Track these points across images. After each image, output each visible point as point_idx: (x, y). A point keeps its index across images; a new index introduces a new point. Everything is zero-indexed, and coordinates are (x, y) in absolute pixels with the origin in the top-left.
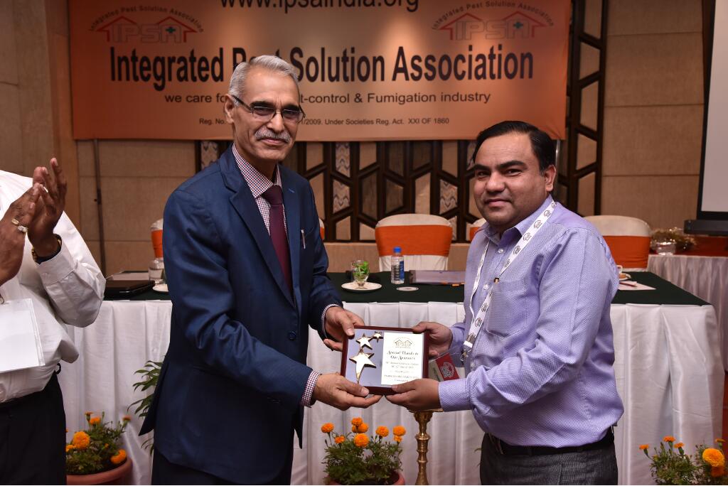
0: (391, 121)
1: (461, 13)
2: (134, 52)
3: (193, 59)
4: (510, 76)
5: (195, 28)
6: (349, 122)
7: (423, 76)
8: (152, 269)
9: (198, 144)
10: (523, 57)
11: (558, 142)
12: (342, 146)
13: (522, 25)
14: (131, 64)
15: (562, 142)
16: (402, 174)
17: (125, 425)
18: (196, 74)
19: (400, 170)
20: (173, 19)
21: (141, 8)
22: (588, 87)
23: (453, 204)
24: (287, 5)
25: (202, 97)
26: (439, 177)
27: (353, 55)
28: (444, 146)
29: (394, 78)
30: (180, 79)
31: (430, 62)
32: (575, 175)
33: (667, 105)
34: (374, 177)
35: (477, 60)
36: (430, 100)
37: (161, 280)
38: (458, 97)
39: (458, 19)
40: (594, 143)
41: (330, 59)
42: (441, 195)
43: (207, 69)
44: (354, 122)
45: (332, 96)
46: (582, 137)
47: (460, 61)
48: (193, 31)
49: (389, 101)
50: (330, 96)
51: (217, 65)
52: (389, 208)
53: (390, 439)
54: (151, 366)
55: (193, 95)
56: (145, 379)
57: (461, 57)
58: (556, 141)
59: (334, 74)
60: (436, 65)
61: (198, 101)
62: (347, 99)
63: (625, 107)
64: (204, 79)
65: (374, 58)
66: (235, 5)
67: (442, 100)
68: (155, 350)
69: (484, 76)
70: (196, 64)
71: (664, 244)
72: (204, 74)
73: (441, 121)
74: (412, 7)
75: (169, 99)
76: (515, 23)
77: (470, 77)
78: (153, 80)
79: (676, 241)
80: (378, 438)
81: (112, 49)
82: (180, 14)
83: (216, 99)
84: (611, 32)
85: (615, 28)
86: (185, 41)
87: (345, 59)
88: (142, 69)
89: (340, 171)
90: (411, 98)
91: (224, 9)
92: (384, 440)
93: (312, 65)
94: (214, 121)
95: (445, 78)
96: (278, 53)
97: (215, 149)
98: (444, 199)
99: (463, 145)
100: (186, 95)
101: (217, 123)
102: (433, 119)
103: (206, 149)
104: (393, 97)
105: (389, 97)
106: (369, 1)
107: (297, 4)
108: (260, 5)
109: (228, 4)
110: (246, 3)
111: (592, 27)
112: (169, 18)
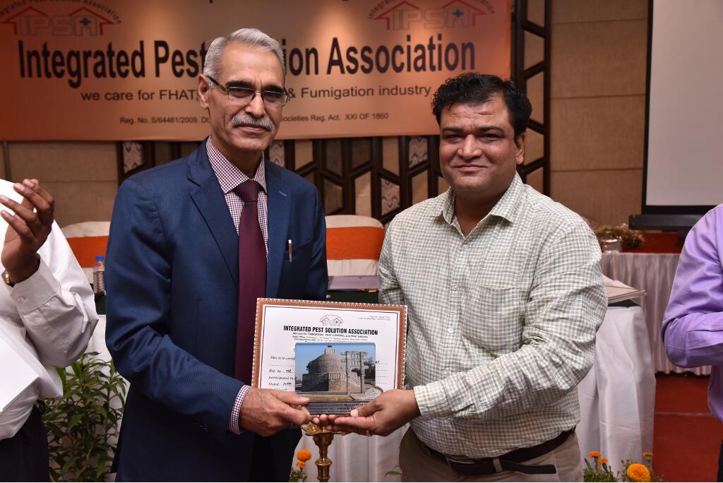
0: (327, 117)
1: (397, 2)
2: (45, 46)
3: (111, 53)
4: (451, 68)
5: (112, 19)
7: (360, 69)
9: (120, 145)
10: (464, 47)
12: (276, 145)
13: (462, 13)
14: (42, 59)
16: (341, 174)
18: (115, 69)
19: (338, 170)
20: (87, 10)
22: (533, 78)
23: (395, 204)
25: (122, 94)
26: (379, 175)
28: (385, 143)
29: (329, 72)
30: (98, 75)
31: (366, 53)
32: (524, 171)
33: (616, 96)
34: (311, 177)
35: (416, 51)
36: (368, 94)
38: (396, 91)
40: (541, 137)
42: (383, 195)
43: (126, 64)
44: (288, 119)
47: (398, 53)
48: (109, 22)
49: (324, 96)
51: (138, 59)
52: (328, 210)
55: (112, 93)
57: (398, 48)
60: (373, 56)
61: (118, 99)
63: (572, 98)
64: (124, 75)
65: (307, 50)
67: (380, 94)
69: (423, 68)
70: (114, 59)
71: (610, 241)
72: (123, 69)
73: (380, 116)
75: (85, 97)
76: (455, 11)
77: (409, 70)
78: (67, 76)
79: (623, 238)
81: (21, 43)
82: (95, 4)
83: (137, 96)
84: (555, 19)
85: (558, 15)
86: (101, 33)
88: (55, 64)
90: (348, 93)
94: (136, 120)
95: (383, 70)
96: (203, 46)
97: (139, 150)
98: (386, 199)
99: (404, 142)
100: (105, 93)
101: (140, 122)
102: (371, 114)
103: (129, 150)
104: (328, 91)
105: (324, 92)
111: (536, 16)
112: (84, 8)
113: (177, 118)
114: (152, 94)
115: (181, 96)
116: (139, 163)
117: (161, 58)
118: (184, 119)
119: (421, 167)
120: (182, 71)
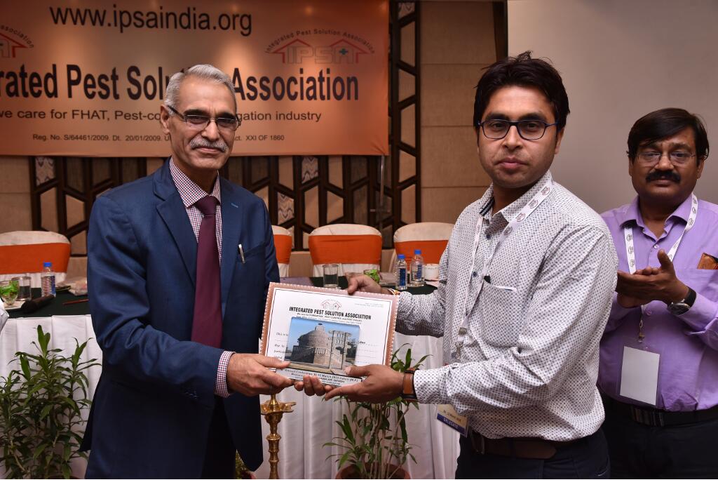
1: (291, 39)
3: (23, 75)
4: (338, 98)
7: (259, 96)
9: (32, 160)
10: (349, 80)
11: (383, 158)
13: (347, 52)
15: (386, 157)
18: (28, 89)
22: (406, 109)
23: (290, 215)
24: (122, 25)
25: (35, 113)
26: (277, 190)
28: (281, 161)
30: (10, 95)
31: (264, 83)
32: (398, 187)
35: (308, 82)
36: (266, 118)
38: (291, 116)
39: (289, 44)
40: (413, 158)
42: (279, 207)
43: (39, 85)
46: (402, 153)
47: (292, 83)
48: (22, 46)
51: (50, 81)
55: (25, 111)
57: (293, 79)
58: (381, 156)
60: (270, 85)
61: (31, 117)
63: (438, 126)
64: (37, 95)
66: (67, 21)
67: (277, 118)
69: (314, 97)
70: (27, 80)
72: (36, 89)
73: (277, 138)
74: (246, 32)
76: (340, 49)
77: (302, 98)
83: (50, 115)
84: (423, 60)
85: (426, 57)
86: (14, 56)
90: (249, 116)
91: (56, 25)
93: (150, 84)
94: (49, 137)
95: (279, 98)
96: (114, 71)
97: (51, 165)
98: (282, 210)
99: (298, 160)
100: (17, 111)
101: (53, 140)
102: (269, 136)
103: (41, 165)
106: (204, 25)
107: (132, 25)
108: (94, 23)
109: (60, 21)
110: (79, 22)
111: (408, 56)
113: (89, 136)
114: (64, 113)
115: (93, 116)
116: (51, 176)
117: (74, 81)
118: (96, 137)
119: (312, 183)
120: (94, 94)
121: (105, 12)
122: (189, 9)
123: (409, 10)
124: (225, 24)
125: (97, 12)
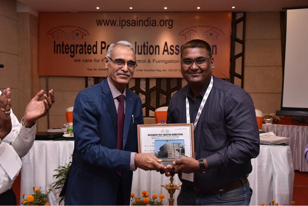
0: (162, 70)
2: (63, 43)
3: (85, 46)
5: (87, 34)
6: (145, 70)
7: (174, 53)
8: (63, 127)
9: (86, 78)
10: (213, 46)
12: (143, 80)
13: (213, 34)
14: (62, 47)
15: (228, 79)
16: (166, 91)
17: (49, 192)
18: (87, 51)
19: (165, 89)
20: (78, 30)
21: (66, 26)
22: (238, 58)
24: (122, 25)
25: (89, 60)
27: (147, 45)
28: (182, 80)
29: (163, 54)
30: (80, 53)
31: (177, 48)
33: (268, 66)
34: (155, 92)
36: (177, 62)
37: (67, 132)
40: (240, 80)
41: (138, 46)
43: (91, 49)
44: (147, 70)
45: (139, 60)
46: (236, 78)
48: (86, 35)
50: (138, 60)
51: (95, 48)
52: (161, 104)
53: (158, 200)
54: (61, 168)
55: (85, 60)
56: (58, 173)
58: (226, 79)
59: (140, 52)
60: (179, 49)
61: (87, 62)
62: (145, 61)
63: (252, 66)
64: (90, 53)
65: (156, 46)
66: (102, 25)
68: (62, 161)
70: (87, 48)
71: (268, 120)
72: (89, 51)
74: (170, 27)
75: (76, 61)
76: (210, 33)
78: (70, 53)
79: (273, 119)
80: (153, 199)
81: (55, 42)
82: (81, 28)
83: (94, 61)
84: (246, 38)
85: (248, 36)
86: (83, 39)
87: (144, 46)
88: (66, 49)
89: (142, 89)
90: (170, 62)
91: (98, 26)
92: (155, 200)
94: (93, 69)
97: (93, 80)
100: (83, 59)
102: (178, 69)
103: (90, 80)
104: (163, 61)
105: (161, 61)
106: (154, 24)
107: (126, 25)
108: (112, 25)
109: (100, 25)
110: (106, 25)
111: (239, 36)
112: (77, 30)
114: (99, 60)
117: (103, 48)
121: (116, 21)
122: (148, 18)
123: (241, 16)
124: (162, 24)
125: (113, 21)
